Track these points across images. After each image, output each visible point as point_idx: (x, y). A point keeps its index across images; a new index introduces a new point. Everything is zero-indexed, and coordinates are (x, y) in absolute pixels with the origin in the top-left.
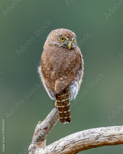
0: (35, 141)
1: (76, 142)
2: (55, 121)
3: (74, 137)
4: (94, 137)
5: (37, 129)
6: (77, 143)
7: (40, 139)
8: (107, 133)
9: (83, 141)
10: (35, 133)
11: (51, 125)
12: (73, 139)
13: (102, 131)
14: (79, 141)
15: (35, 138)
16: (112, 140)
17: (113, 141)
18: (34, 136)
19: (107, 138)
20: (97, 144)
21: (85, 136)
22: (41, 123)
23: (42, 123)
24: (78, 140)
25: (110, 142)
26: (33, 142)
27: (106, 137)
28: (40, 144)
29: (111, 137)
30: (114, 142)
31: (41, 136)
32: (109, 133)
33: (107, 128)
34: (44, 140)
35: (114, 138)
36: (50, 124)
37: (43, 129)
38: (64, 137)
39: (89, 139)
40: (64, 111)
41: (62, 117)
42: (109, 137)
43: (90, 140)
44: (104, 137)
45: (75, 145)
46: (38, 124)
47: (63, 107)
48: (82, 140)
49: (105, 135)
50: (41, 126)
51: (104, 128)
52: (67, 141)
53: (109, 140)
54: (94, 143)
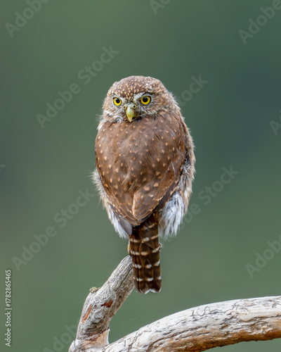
0: (84, 332)
1: (176, 334)
2: (127, 286)
3: (172, 324)
4: (218, 322)
5: (89, 306)
6: (178, 336)
7: (95, 329)
8: (248, 313)
9: (192, 332)
10: (82, 315)
11: (120, 297)
12: (171, 328)
13: (235, 309)
14: (183, 332)
15: (83, 325)
16: (258, 329)
17: (260, 332)
18: (80, 323)
19: (247, 324)
20: (224, 338)
21: (196, 320)
22: (96, 291)
23: (99, 292)
24: (182, 330)
25: (254, 333)
26: (78, 334)
27: (245, 322)
28: (95, 339)
29: (256, 321)
30: (264, 333)
31: (97, 321)
32: (252, 313)
33: (246, 302)
34: (105, 330)
35: (263, 325)
36: (118, 294)
37: (102, 306)
38: (150, 323)
39: (206, 327)
40: (147, 263)
41: (141, 278)
42: (252, 323)
43: (208, 329)
44: (241, 321)
45: (174, 341)
46: (90, 294)
47: (144, 254)
48: (192, 329)
49: (243, 318)
50: (97, 299)
51: (240, 302)
52: (157, 331)
53: (252, 330)
54: (219, 336)
